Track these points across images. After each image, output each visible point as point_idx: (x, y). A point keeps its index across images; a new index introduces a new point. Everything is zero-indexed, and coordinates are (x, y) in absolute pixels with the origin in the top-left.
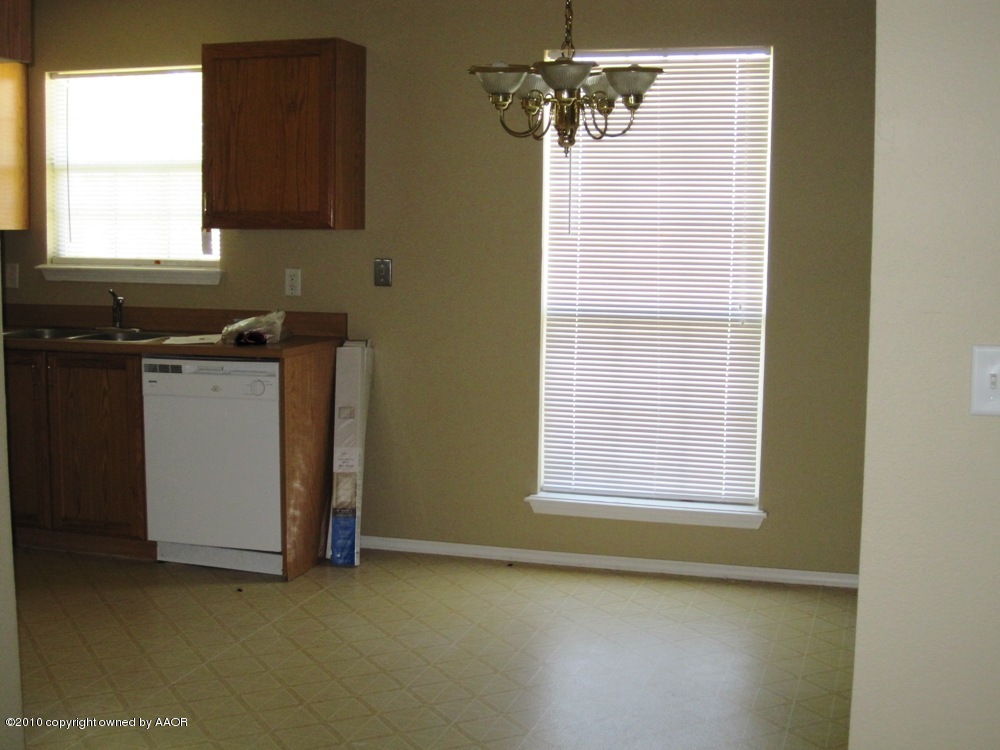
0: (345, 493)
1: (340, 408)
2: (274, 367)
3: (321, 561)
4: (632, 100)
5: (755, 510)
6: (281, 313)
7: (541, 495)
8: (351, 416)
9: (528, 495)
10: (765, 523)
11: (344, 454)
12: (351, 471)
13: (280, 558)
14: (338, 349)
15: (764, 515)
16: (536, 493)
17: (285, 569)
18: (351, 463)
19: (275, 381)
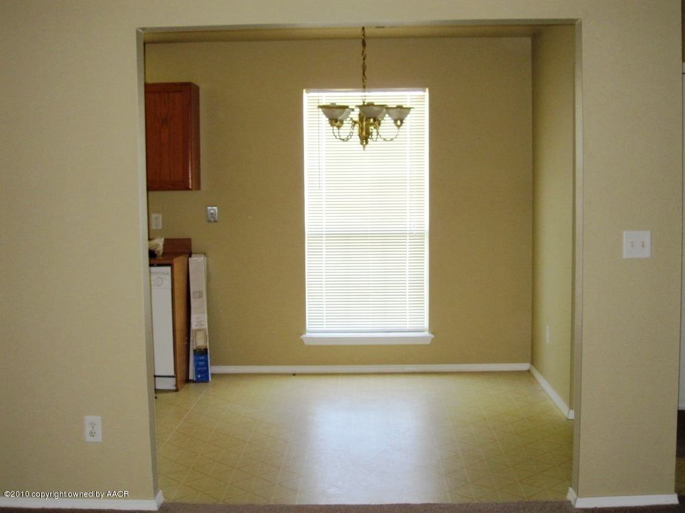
0: (199, 341)
1: (194, 292)
2: (168, 269)
3: (187, 381)
4: (399, 122)
5: (427, 334)
6: (163, 239)
7: (308, 335)
8: (200, 296)
9: (302, 334)
10: (433, 340)
11: (198, 318)
12: (203, 327)
13: (174, 379)
14: (190, 259)
15: (432, 336)
16: (305, 333)
17: (176, 385)
18: (203, 323)
19: (169, 278)
